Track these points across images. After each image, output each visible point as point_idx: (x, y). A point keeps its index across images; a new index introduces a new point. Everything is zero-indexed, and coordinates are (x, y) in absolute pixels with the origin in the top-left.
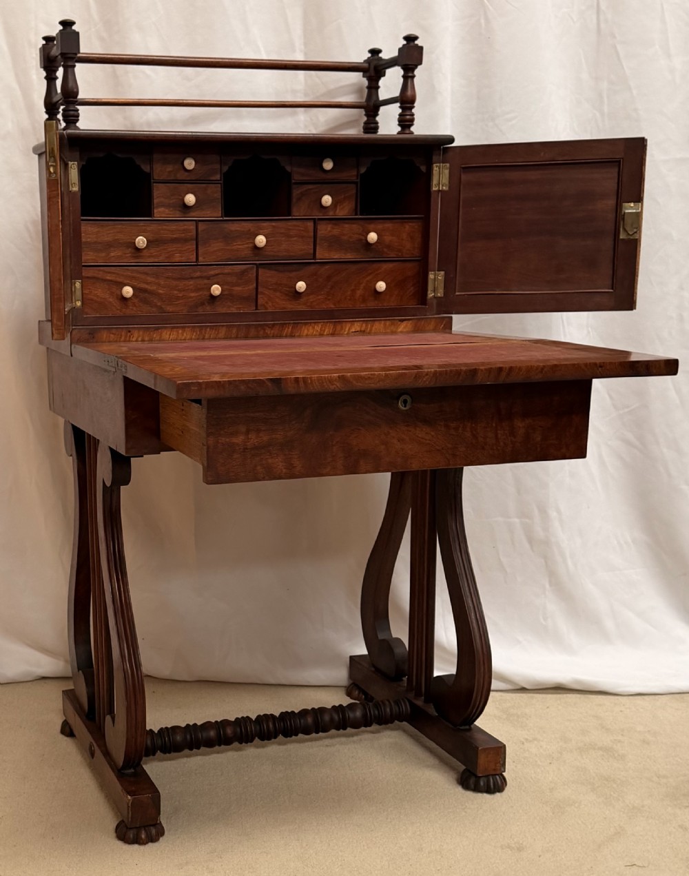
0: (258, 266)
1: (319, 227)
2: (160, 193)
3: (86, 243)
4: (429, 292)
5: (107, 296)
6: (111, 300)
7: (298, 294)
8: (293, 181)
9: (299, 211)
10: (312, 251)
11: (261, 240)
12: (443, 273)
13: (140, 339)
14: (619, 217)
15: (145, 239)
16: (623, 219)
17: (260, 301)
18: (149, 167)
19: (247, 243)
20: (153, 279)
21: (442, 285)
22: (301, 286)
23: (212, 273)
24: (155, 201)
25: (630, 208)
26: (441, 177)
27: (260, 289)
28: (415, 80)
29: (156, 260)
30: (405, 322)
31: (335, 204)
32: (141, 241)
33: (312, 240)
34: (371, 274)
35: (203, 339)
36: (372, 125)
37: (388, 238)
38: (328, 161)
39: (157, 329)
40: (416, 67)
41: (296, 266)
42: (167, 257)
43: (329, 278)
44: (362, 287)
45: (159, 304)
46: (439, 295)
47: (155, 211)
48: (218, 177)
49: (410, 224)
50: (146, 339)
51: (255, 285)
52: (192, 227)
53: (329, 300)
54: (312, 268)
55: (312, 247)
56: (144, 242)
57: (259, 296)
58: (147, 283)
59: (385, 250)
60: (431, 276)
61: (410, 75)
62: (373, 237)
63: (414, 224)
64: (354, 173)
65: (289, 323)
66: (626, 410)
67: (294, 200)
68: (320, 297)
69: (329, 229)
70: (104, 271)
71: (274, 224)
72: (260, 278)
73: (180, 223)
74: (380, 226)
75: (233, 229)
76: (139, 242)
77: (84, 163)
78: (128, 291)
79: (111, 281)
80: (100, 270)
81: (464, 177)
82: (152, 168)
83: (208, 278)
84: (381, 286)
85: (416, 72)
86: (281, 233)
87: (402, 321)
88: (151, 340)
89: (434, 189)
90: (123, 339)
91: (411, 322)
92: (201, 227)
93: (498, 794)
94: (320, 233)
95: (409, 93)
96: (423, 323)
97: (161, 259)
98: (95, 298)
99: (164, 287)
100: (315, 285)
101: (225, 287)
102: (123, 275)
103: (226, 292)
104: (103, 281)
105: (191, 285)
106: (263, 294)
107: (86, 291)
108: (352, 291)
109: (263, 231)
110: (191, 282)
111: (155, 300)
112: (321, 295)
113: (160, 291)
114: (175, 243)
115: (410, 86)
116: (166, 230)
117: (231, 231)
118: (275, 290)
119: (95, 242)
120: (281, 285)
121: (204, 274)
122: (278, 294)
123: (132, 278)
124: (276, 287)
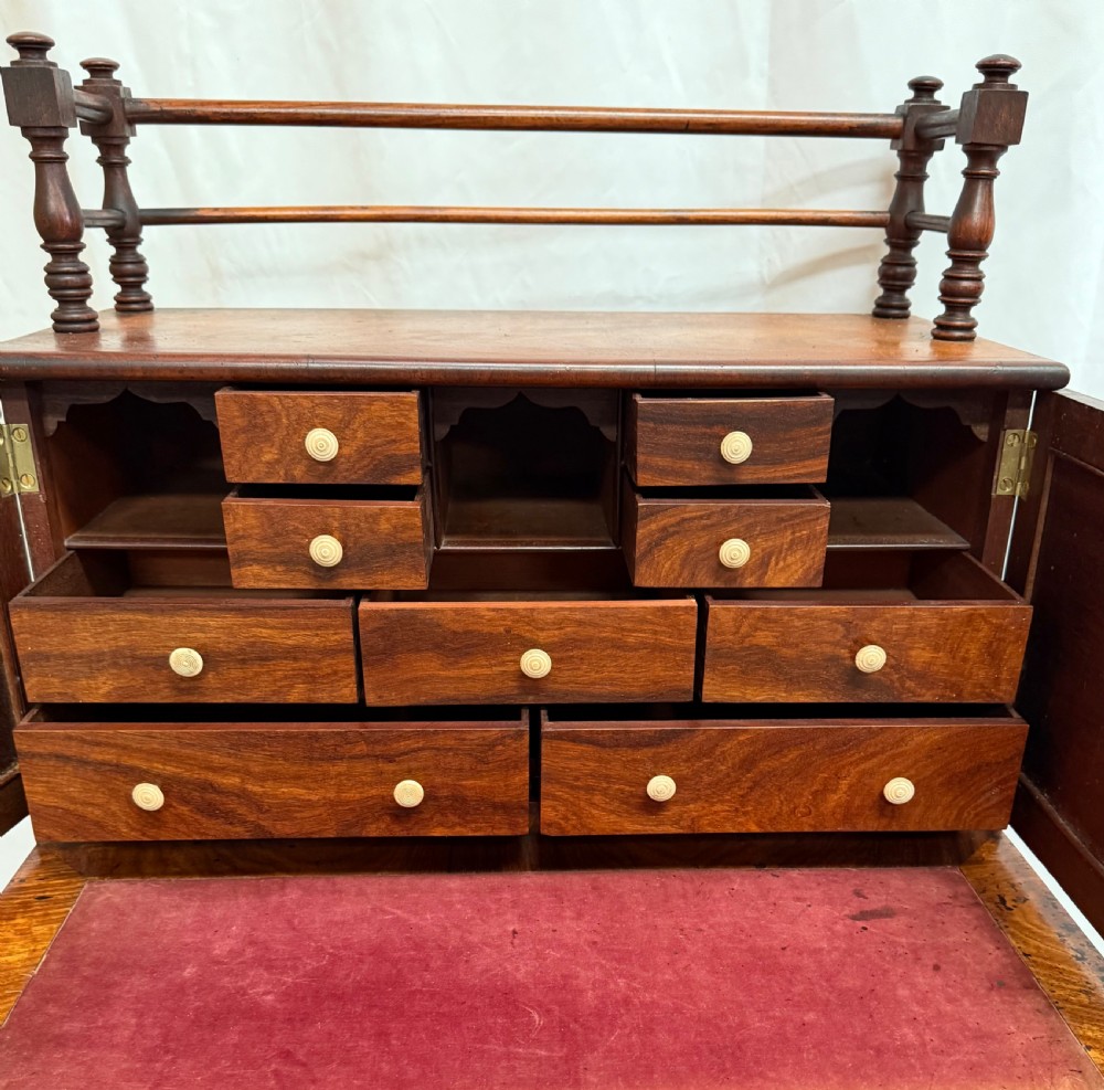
2: (240, 526)
3: (37, 657)
5: (100, 799)
6: (113, 808)
7: (654, 807)
11: (537, 662)
15: (198, 655)
17: (546, 813)
19: (503, 663)
20: (231, 761)
22: (662, 786)
23: (402, 746)
24: (231, 549)
27: (544, 787)
28: (996, 183)
31: (759, 560)
32: (185, 661)
33: (693, 656)
34: (873, 755)
40: (1003, 148)
42: (275, 693)
43: (748, 763)
44: (844, 784)
45: (252, 818)
47: (234, 572)
51: (528, 774)
53: (745, 813)
54: (699, 738)
55: (692, 675)
56: (192, 664)
58: (214, 770)
61: (985, 170)
68: (718, 807)
70: (84, 741)
72: (544, 761)
76: (178, 663)
78: (149, 797)
79: (103, 763)
83: (390, 759)
84: (901, 790)
85: (1003, 163)
86: (602, 640)
95: (976, 216)
98: (65, 805)
99: (262, 778)
100: (706, 779)
101: (438, 780)
102: (140, 750)
103: (445, 793)
104: (83, 762)
105: (340, 774)
106: (555, 798)
107: (39, 788)
108: (815, 794)
109: (542, 636)
110: (342, 767)
111: (242, 810)
112: (722, 802)
113: (249, 787)
114: (295, 659)
115: (979, 200)
116: (266, 626)
117: (455, 632)
118: (590, 789)
119: (62, 656)
120: (607, 778)
121: (378, 749)
122: (597, 799)
123: (168, 757)
124: (591, 782)
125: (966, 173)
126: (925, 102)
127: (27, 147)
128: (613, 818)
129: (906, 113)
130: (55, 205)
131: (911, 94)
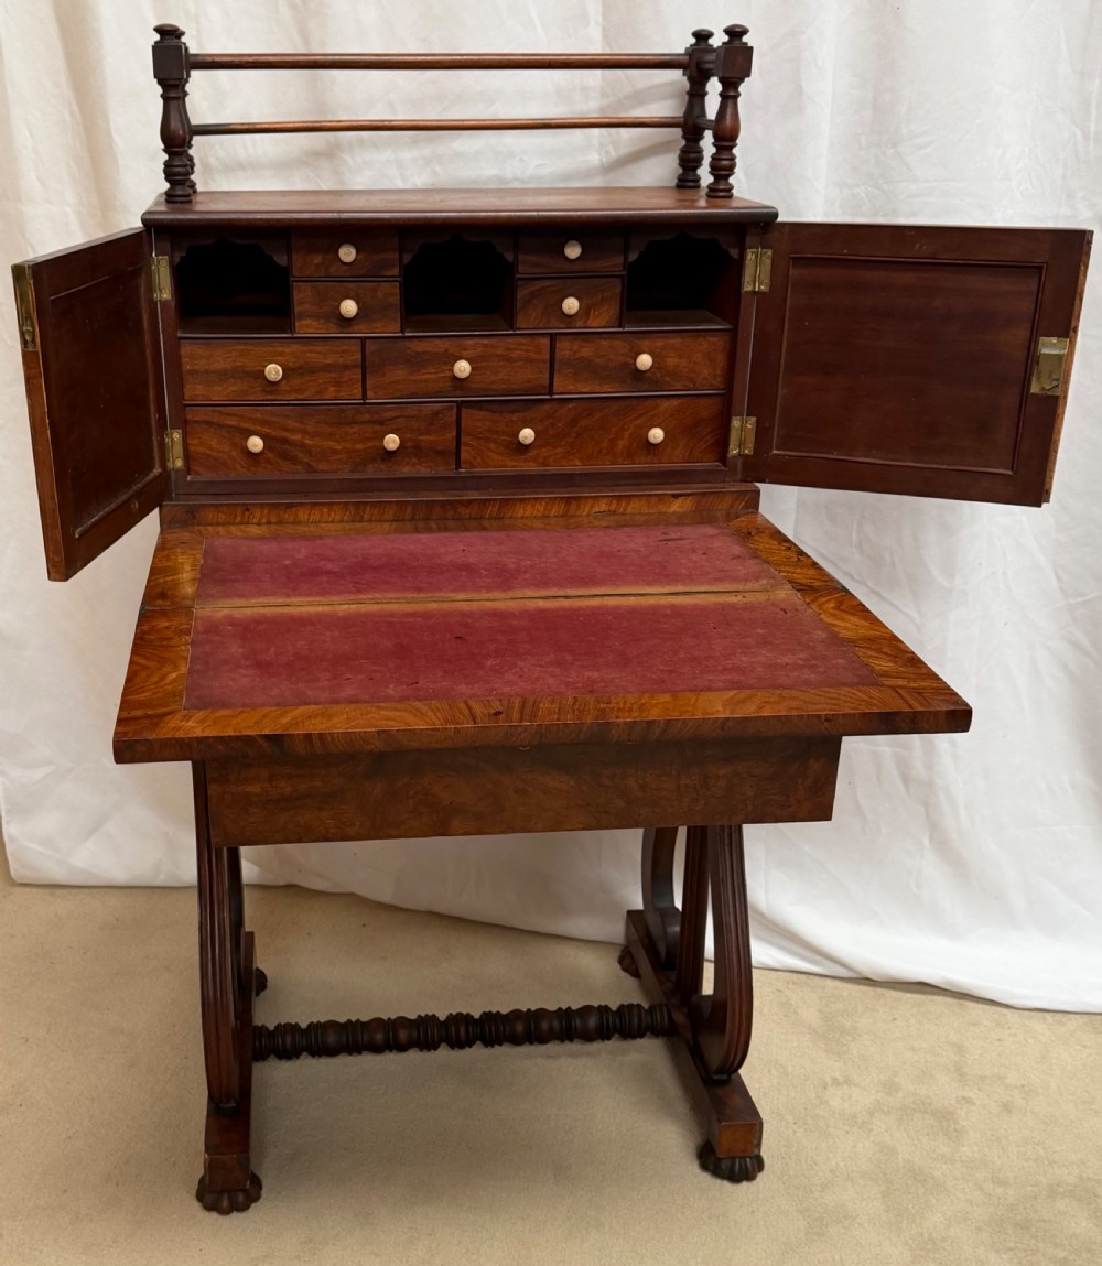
0: (460, 405)
1: (558, 345)
2: (302, 296)
3: (192, 372)
4: (731, 446)
5: (227, 448)
6: (234, 454)
7: (523, 448)
8: (518, 276)
9: (527, 320)
10: (547, 382)
11: (463, 368)
12: (754, 419)
13: (264, 521)
14: (1031, 359)
15: (280, 368)
16: (1038, 363)
17: (464, 455)
18: (285, 257)
19: (443, 371)
20: (297, 425)
21: (753, 438)
22: (527, 435)
23: (388, 415)
24: (296, 309)
25: (1049, 347)
26: (757, 272)
27: (463, 439)
29: (300, 397)
30: (681, 499)
31: (585, 311)
32: (274, 371)
33: (548, 365)
34: (641, 415)
35: (361, 521)
36: (693, 156)
37: (672, 361)
38: (574, 245)
39: (290, 506)
41: (522, 406)
42: (317, 393)
43: (574, 422)
44: (626, 435)
45: (306, 460)
46: (747, 451)
47: (297, 324)
48: (396, 271)
49: (711, 339)
50: (273, 520)
51: (455, 433)
52: (356, 347)
53: (573, 454)
54: (547, 407)
55: (548, 376)
56: (277, 373)
57: (463, 448)
58: (287, 430)
59: (667, 379)
60: (736, 423)
61: (732, 94)
62: (645, 361)
63: (715, 340)
64: (619, 260)
65: (494, 500)
66: (1080, 600)
67: (519, 305)
68: (558, 450)
69: (575, 348)
70: (221, 413)
71: (485, 342)
72: (463, 422)
73: (338, 342)
74: (659, 343)
75: (419, 349)
76: (270, 372)
77: (184, 255)
78: (256, 443)
79: (231, 426)
80: (214, 411)
81: (794, 272)
82: (290, 259)
83: (382, 423)
84: (657, 434)
86: (497, 356)
87: (676, 496)
88: (280, 523)
89: (746, 289)
90: (238, 519)
91: (690, 498)
92: (370, 347)
93: (745, 1184)
94: (558, 355)
95: (728, 120)
96: (711, 499)
97: (307, 394)
98: (209, 452)
99: (313, 436)
100: (552, 432)
101: (408, 436)
102: (250, 419)
103: (409, 444)
104: (221, 426)
105: (354, 433)
106: (468, 445)
107: (195, 442)
108: (611, 440)
109: (465, 353)
110: (356, 428)
111: (301, 455)
112: (560, 446)
113: (307, 441)
114: (330, 372)
115: (729, 111)
116: (315, 352)
117: (417, 353)
118: (487, 440)
119: (207, 372)
120: (497, 432)
121: (375, 418)
122: (492, 446)
123: (264, 423)
124: (488, 435)
125: (721, 94)
126: (703, 46)
127: (159, 90)
128: (500, 458)
129: (691, 52)
130: (175, 124)
131: (693, 41)
